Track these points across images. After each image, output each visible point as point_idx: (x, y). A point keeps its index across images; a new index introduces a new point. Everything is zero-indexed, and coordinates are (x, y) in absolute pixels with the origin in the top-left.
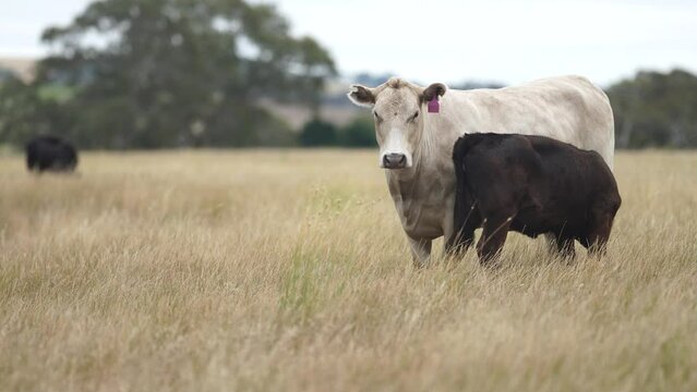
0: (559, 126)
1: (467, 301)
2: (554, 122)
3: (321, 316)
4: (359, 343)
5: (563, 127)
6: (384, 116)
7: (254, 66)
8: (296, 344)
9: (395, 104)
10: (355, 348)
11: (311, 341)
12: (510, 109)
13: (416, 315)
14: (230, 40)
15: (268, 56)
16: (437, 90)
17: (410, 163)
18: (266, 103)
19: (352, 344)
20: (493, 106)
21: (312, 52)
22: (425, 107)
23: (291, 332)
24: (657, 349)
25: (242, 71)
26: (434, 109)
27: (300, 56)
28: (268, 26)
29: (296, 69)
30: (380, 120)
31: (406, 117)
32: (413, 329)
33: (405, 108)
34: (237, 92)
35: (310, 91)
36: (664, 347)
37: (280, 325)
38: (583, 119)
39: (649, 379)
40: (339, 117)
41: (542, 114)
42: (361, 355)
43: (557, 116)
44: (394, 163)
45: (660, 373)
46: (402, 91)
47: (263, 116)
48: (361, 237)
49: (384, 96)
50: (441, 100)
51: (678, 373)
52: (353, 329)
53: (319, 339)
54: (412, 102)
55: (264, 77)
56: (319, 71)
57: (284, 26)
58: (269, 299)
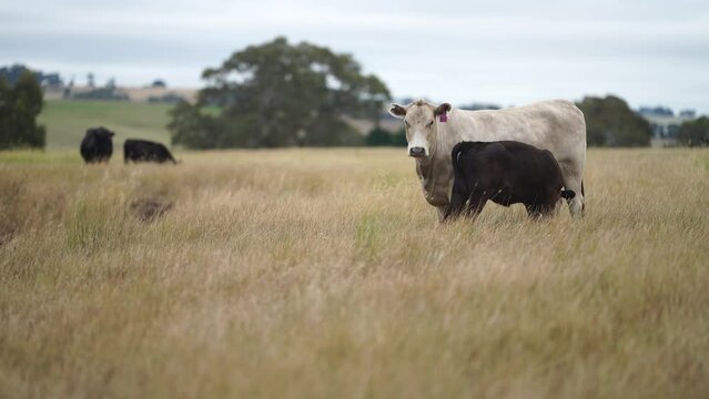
0: (533, 134)
1: (474, 246)
2: (529, 130)
3: (381, 254)
4: (406, 273)
5: (537, 134)
6: (411, 123)
7: (338, 93)
8: (364, 273)
9: (418, 115)
10: (402, 276)
11: (374, 271)
12: (498, 122)
13: (441, 255)
14: (322, 77)
15: (347, 88)
16: (446, 107)
17: (427, 153)
18: (345, 118)
19: (400, 273)
20: (488, 121)
21: (375, 85)
22: (438, 119)
23: (361, 265)
24: (597, 276)
25: (330, 98)
26: (444, 119)
27: (368, 87)
28: (347, 69)
29: (364, 96)
30: (409, 126)
31: (425, 124)
32: (440, 264)
33: (424, 119)
34: (326, 110)
35: (374, 110)
36: (602, 275)
37: (354, 260)
38: (554, 129)
39: (593, 294)
40: (391, 126)
41: (520, 125)
42: (407, 279)
43: (532, 126)
44: (417, 153)
45: (599, 292)
46: (423, 107)
47: (344, 126)
48: (407, 203)
49: (411, 111)
50: (448, 114)
51: (611, 292)
52: (402, 264)
53: (380, 269)
54: (429, 114)
55: (344, 101)
56: (379, 97)
57: (357, 68)
58: (347, 243)
